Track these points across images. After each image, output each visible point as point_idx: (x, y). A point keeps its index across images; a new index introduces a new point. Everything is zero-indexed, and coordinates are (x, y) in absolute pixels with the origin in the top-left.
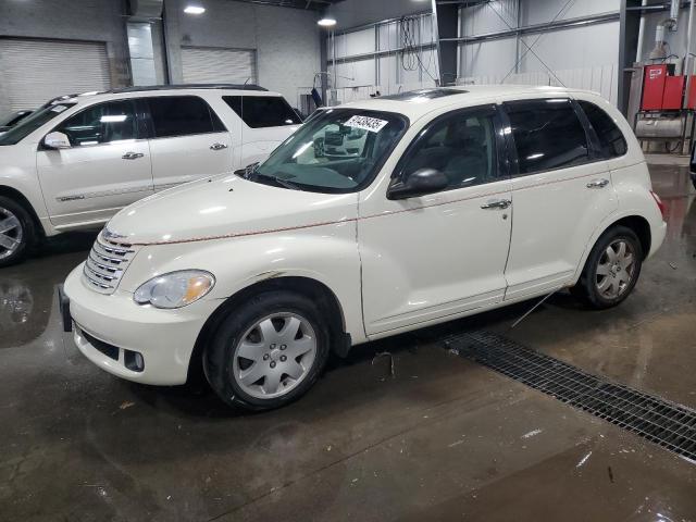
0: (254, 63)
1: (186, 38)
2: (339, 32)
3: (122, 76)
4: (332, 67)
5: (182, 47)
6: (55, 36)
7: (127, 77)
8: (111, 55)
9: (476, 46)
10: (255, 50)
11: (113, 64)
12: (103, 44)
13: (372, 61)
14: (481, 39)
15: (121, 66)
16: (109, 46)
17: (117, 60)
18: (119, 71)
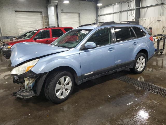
0: (79, 17)
1: (62, 10)
2: (102, 8)
3: (46, 21)
4: (98, 17)
5: (61, 13)
6: (29, 11)
7: (47, 21)
8: (43, 15)
9: (146, 9)
10: (79, 13)
11: (44, 18)
12: (42, 12)
13: (112, 15)
14: (148, 7)
15: (46, 18)
16: (43, 13)
17: (45, 17)
18: (46, 20)
